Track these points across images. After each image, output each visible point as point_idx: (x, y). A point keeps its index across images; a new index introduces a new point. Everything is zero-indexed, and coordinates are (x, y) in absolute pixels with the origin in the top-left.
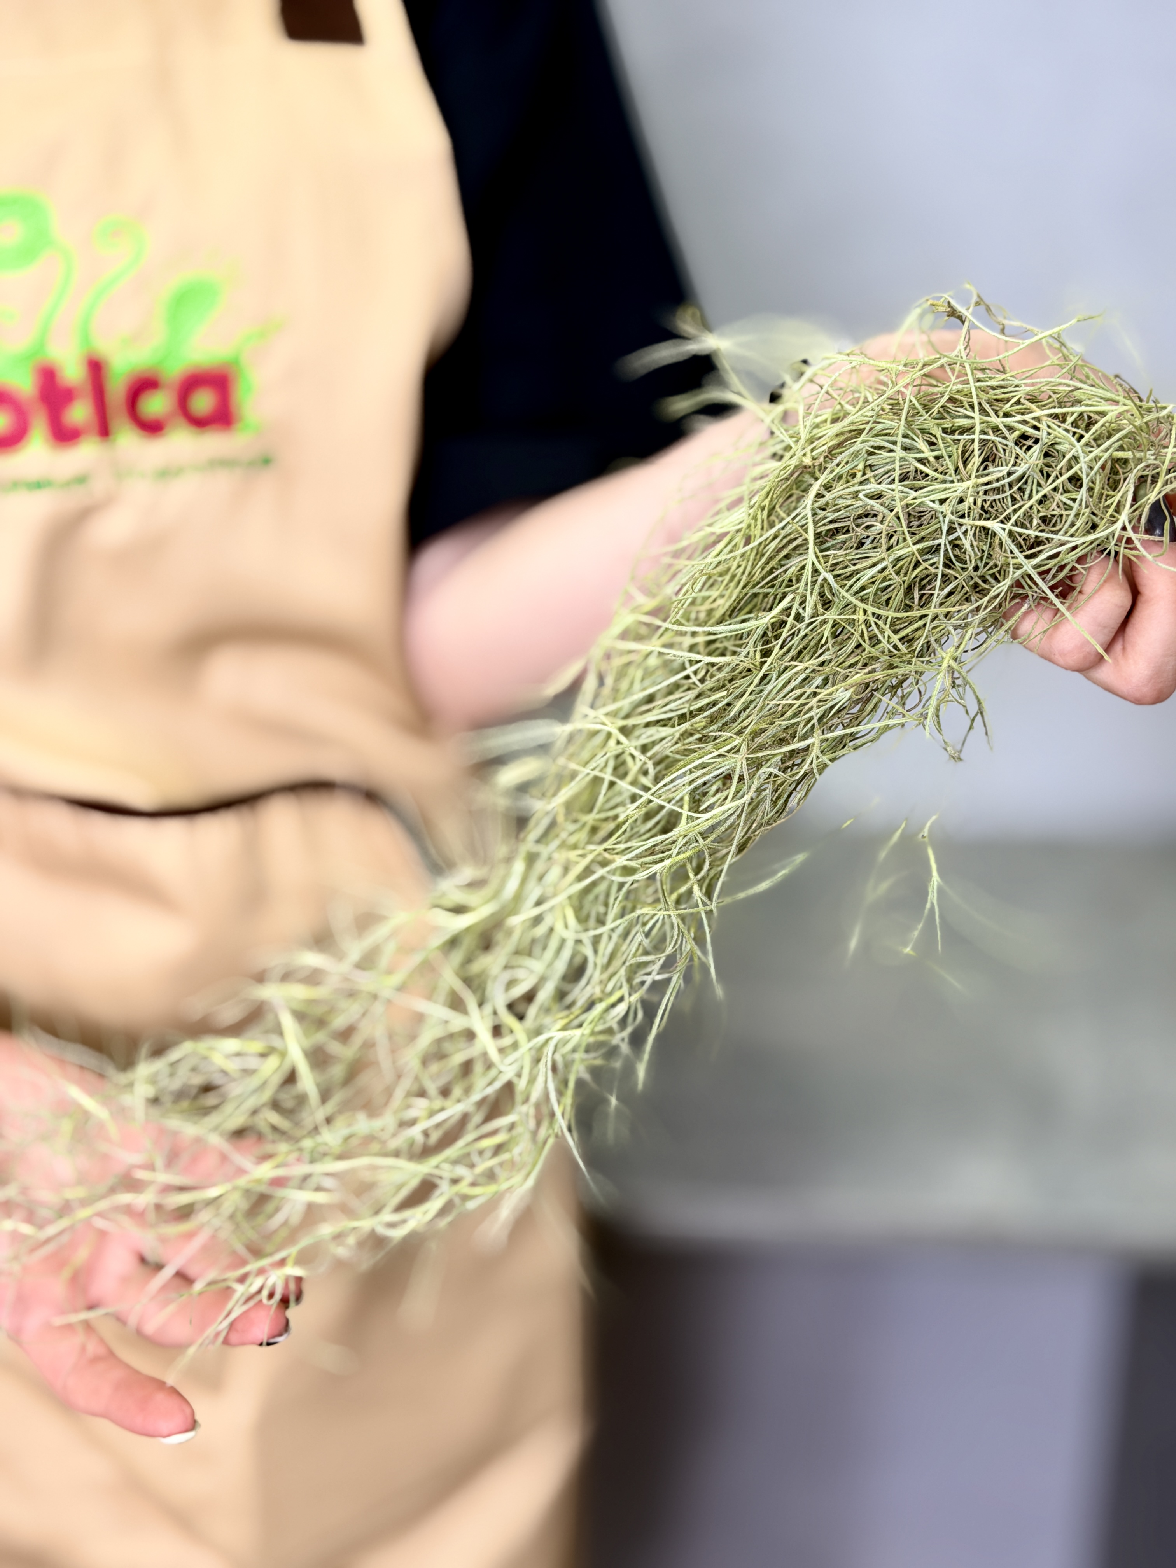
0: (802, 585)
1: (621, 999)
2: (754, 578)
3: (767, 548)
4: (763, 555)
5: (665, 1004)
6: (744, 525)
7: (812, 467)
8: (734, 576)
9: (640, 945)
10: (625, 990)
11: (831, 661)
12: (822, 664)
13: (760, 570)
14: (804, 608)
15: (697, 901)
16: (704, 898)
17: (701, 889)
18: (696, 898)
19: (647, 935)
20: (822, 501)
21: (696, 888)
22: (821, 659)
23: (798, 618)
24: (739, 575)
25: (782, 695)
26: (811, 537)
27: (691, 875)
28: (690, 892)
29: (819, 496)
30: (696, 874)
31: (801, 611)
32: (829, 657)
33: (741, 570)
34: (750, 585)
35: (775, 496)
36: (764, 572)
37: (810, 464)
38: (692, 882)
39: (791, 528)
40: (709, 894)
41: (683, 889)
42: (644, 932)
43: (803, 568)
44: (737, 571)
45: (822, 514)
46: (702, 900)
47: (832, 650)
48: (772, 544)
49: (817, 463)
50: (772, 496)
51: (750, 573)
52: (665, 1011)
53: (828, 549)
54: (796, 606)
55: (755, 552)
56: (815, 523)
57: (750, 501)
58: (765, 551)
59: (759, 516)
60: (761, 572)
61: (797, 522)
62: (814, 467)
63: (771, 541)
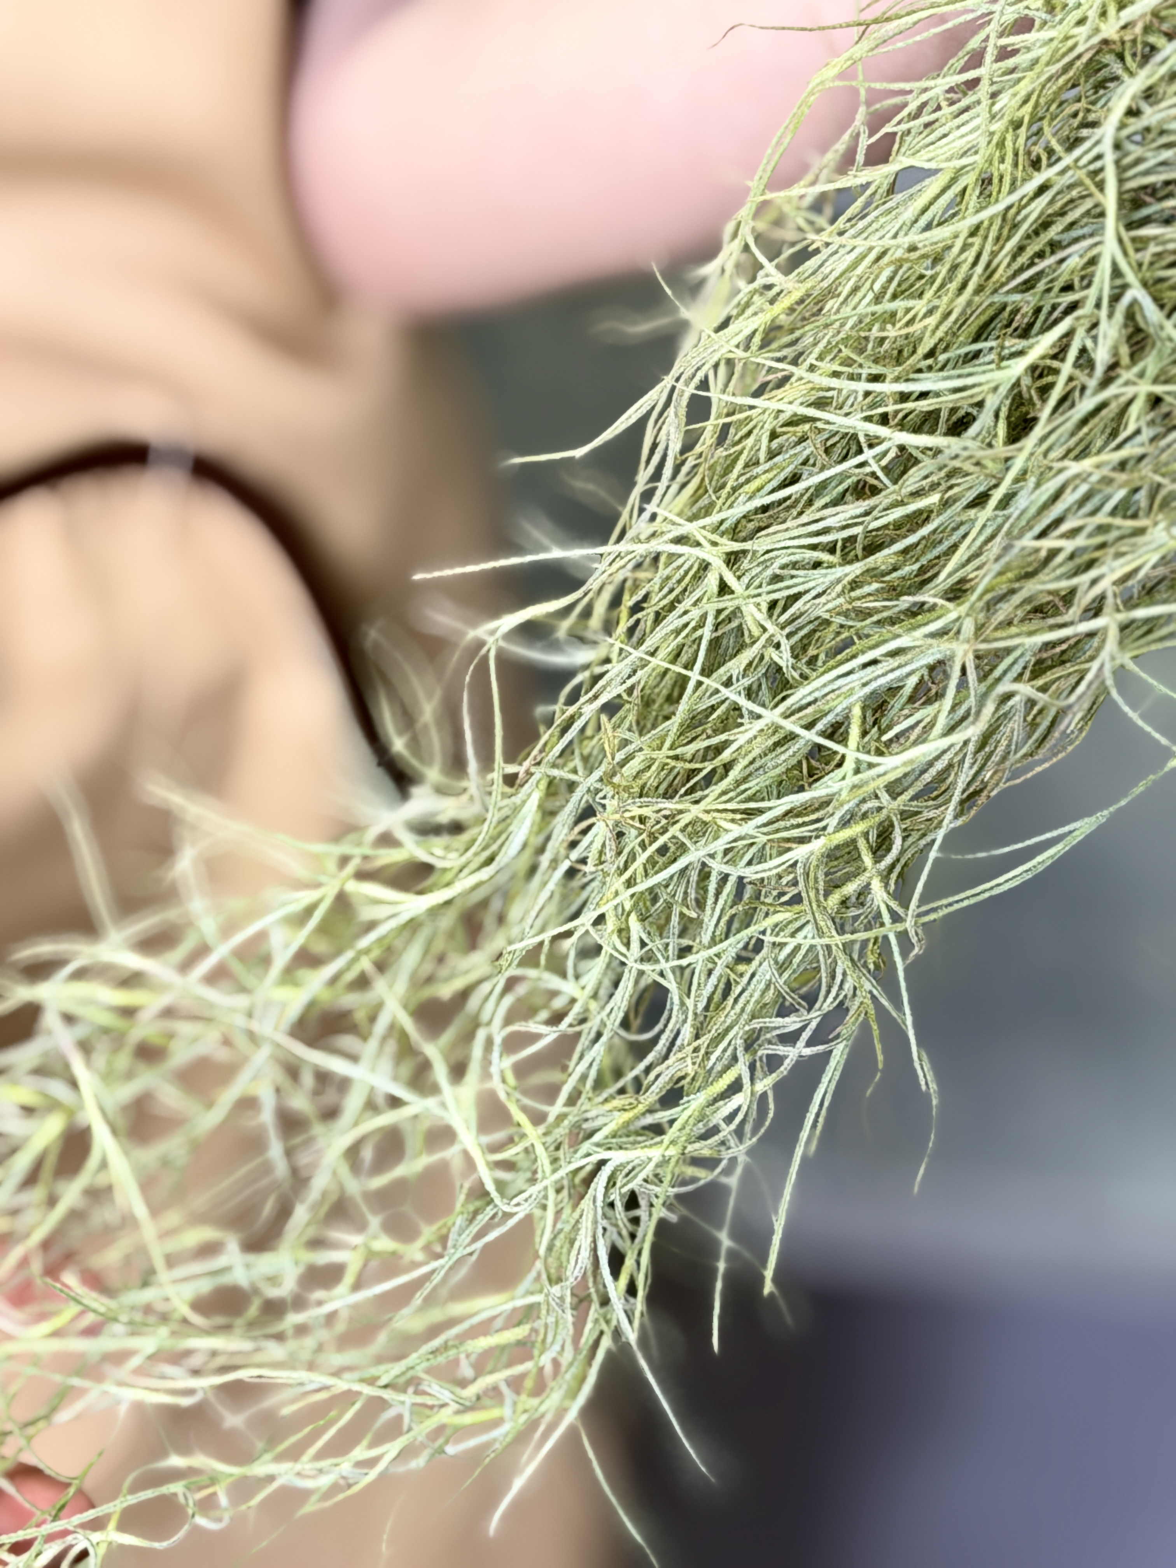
0: (1092, 293)
1: (735, 1087)
2: (996, 276)
3: (1024, 213)
4: (1015, 226)
5: (818, 1102)
6: (979, 159)
7: (1119, 44)
8: (955, 267)
9: (768, 987)
10: (741, 1069)
11: (1141, 458)
12: (1122, 466)
13: (1008, 260)
14: (1095, 339)
15: (879, 907)
16: (894, 905)
17: (886, 885)
18: (876, 903)
19: (781, 968)
20: (1136, 125)
21: (876, 886)
22: (1124, 453)
23: (1085, 360)
24: (964, 268)
25: (1037, 530)
26: (1110, 201)
27: (867, 859)
28: (864, 891)
29: (1133, 113)
30: (877, 859)
31: (1089, 344)
32: (1139, 451)
33: (971, 255)
34: (988, 291)
35: (1042, 101)
36: (1016, 266)
37: (1116, 37)
38: (867, 874)
39: (1072, 176)
40: (902, 895)
41: (851, 888)
42: (776, 962)
43: (1093, 262)
44: (963, 257)
45: (1136, 151)
46: (888, 906)
47: (1147, 433)
48: (1033, 205)
49: (1128, 37)
50: (1037, 102)
51: (988, 266)
52: (818, 1115)
53: (1145, 221)
54: (1080, 333)
55: (999, 221)
56: (1121, 169)
57: (993, 104)
58: (1019, 218)
59: (1009, 144)
60: (1009, 265)
61: (1085, 166)
62: (1123, 43)
63: (1032, 199)
